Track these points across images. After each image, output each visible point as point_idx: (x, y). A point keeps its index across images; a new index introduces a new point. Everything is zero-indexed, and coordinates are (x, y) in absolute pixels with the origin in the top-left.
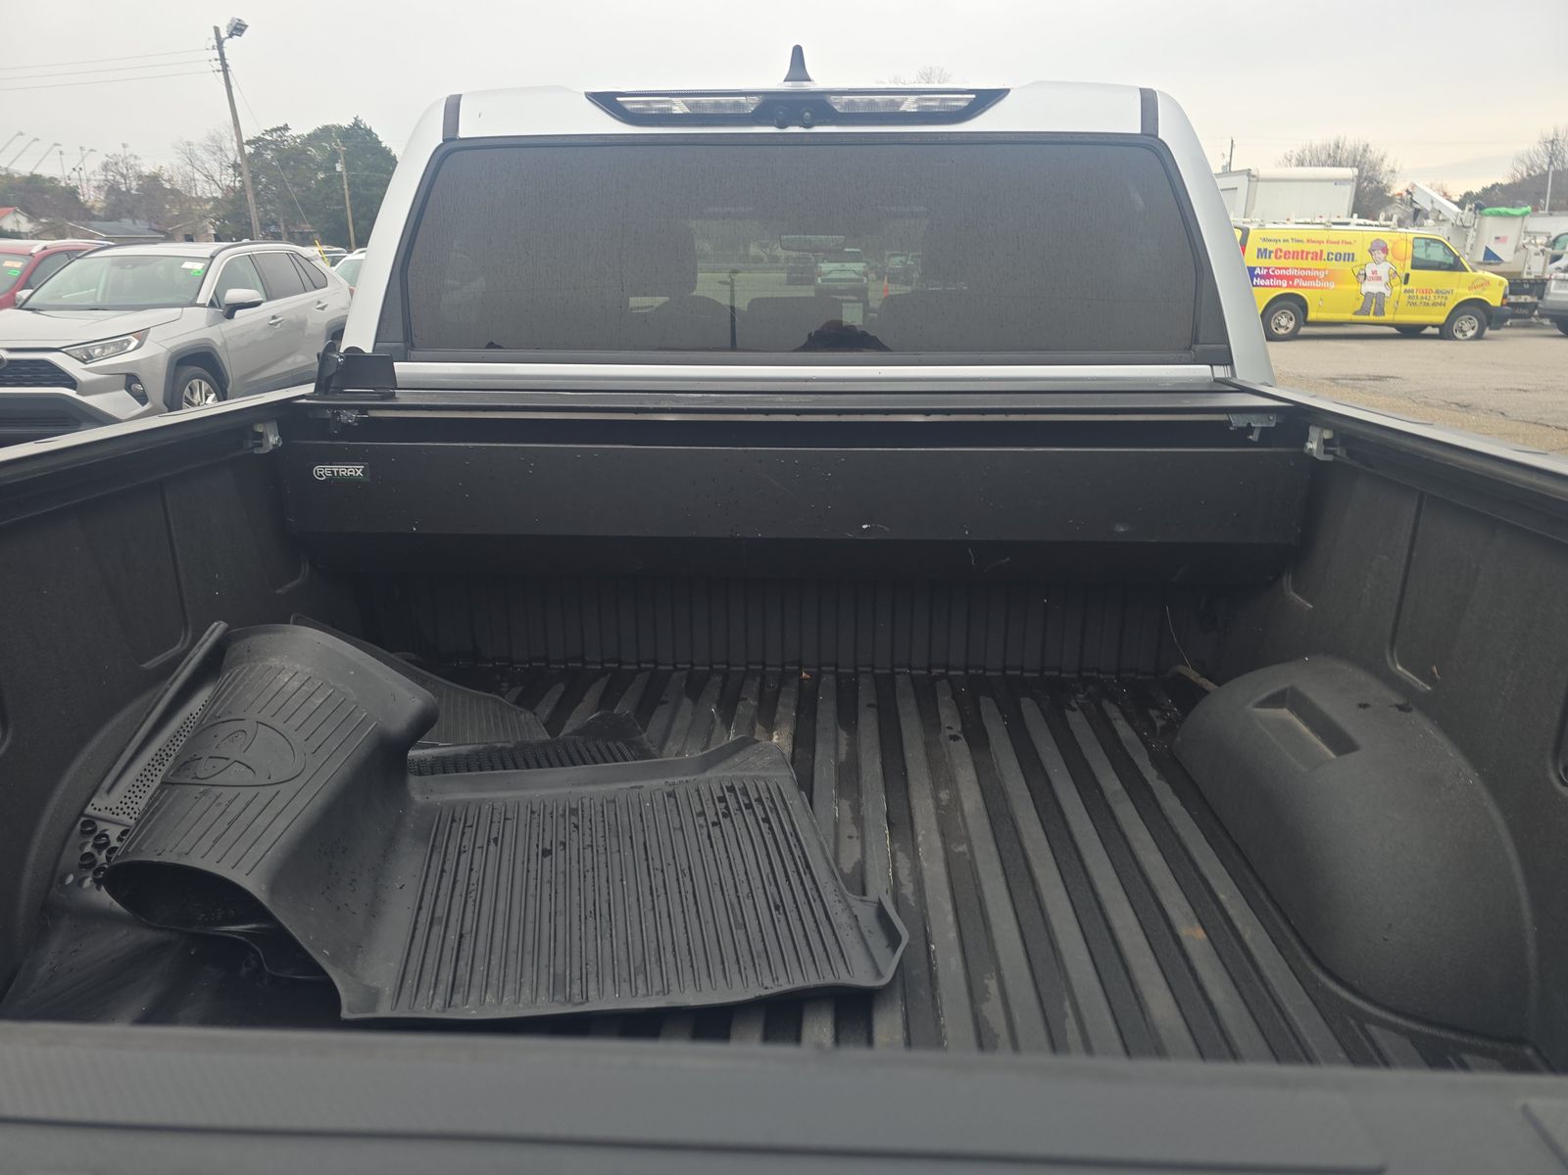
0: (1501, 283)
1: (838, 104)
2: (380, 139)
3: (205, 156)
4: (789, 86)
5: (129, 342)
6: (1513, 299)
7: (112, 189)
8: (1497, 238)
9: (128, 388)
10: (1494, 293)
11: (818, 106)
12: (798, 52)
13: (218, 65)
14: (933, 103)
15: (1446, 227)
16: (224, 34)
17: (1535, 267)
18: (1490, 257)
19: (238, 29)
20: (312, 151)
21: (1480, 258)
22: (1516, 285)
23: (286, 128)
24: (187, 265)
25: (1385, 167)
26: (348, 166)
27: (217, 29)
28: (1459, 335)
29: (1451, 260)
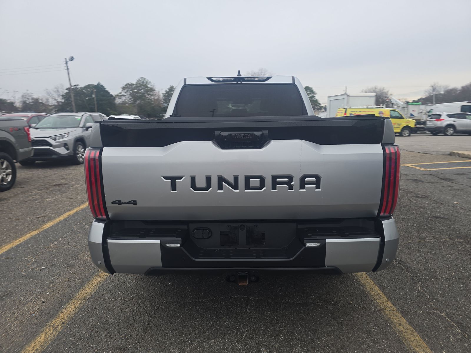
0: (413, 122)
1: (246, 79)
2: (105, 88)
3: (53, 93)
4: (238, 76)
5: (65, 135)
6: (418, 126)
7: (24, 103)
8: (413, 110)
9: (64, 147)
10: (412, 124)
11: (243, 79)
12: (239, 71)
13: (66, 68)
14: (261, 79)
15: (400, 108)
16: (68, 60)
17: (424, 118)
18: (412, 116)
19: (72, 59)
20: (85, 91)
21: (409, 115)
22: (418, 122)
23: (78, 85)
24: (76, 118)
25: (389, 93)
26: (96, 95)
27: (66, 59)
28: (404, 135)
29: (400, 116)
